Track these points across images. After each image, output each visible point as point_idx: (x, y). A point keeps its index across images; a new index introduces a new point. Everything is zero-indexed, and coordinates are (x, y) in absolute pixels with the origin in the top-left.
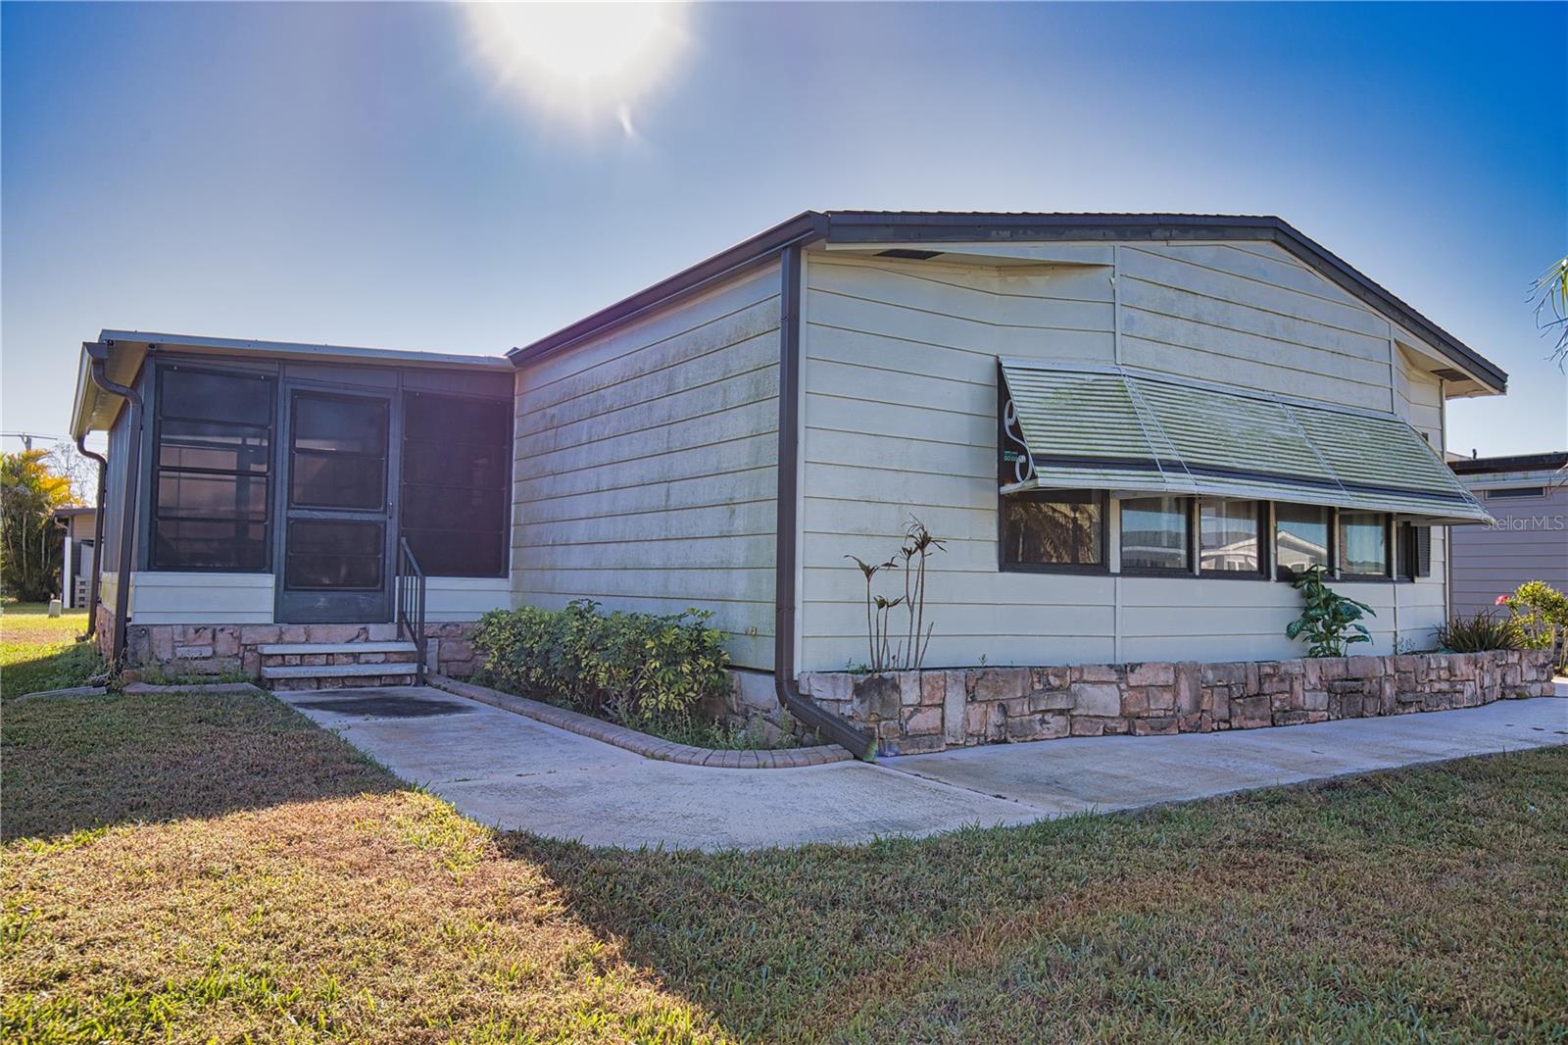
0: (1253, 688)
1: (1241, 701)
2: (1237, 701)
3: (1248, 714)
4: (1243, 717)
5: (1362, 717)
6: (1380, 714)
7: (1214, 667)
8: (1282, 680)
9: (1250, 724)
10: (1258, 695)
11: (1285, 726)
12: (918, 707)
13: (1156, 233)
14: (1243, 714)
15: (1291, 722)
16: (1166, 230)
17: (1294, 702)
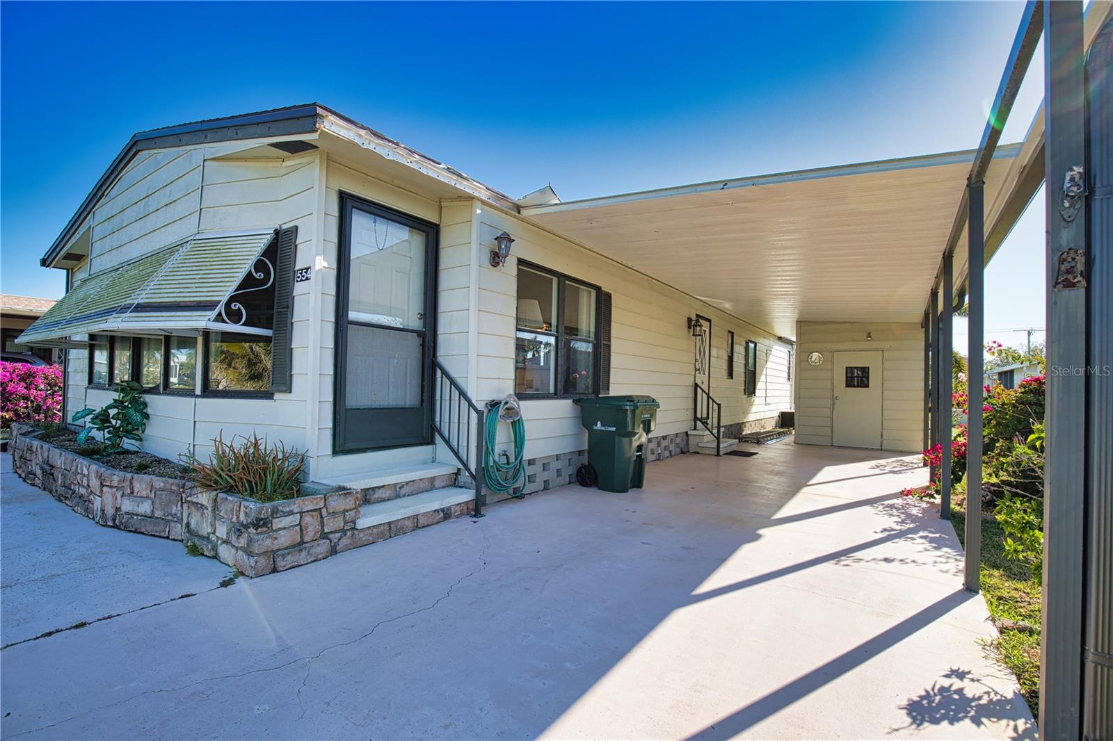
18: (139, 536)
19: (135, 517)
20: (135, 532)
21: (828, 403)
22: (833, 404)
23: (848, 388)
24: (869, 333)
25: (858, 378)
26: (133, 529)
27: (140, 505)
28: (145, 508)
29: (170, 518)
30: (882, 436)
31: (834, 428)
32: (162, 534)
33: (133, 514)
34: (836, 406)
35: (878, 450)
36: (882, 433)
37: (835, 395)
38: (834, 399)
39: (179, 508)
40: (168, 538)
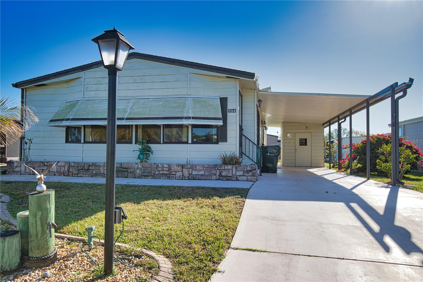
0: (86, 168)
1: (82, 170)
2: (81, 170)
3: (84, 174)
4: (82, 174)
5: (127, 178)
6: (134, 178)
7: (74, 162)
8: (96, 166)
9: (84, 176)
10: (88, 169)
11: (95, 177)
12: (16, 167)
13: (94, 67)
14: (82, 173)
15: (96, 176)
16: (96, 65)
17: (100, 172)
18: (200, 180)
19: (198, 176)
20: (199, 180)
21: (294, 151)
22: (296, 152)
23: (300, 146)
24: (307, 127)
25: (303, 142)
26: (198, 179)
27: (200, 172)
28: (202, 173)
29: (211, 174)
30: (311, 162)
31: (296, 160)
32: (209, 179)
33: (197, 175)
34: (297, 152)
35: (310, 167)
36: (311, 161)
37: (296, 148)
38: (296, 150)
39: (215, 171)
40: (211, 180)
